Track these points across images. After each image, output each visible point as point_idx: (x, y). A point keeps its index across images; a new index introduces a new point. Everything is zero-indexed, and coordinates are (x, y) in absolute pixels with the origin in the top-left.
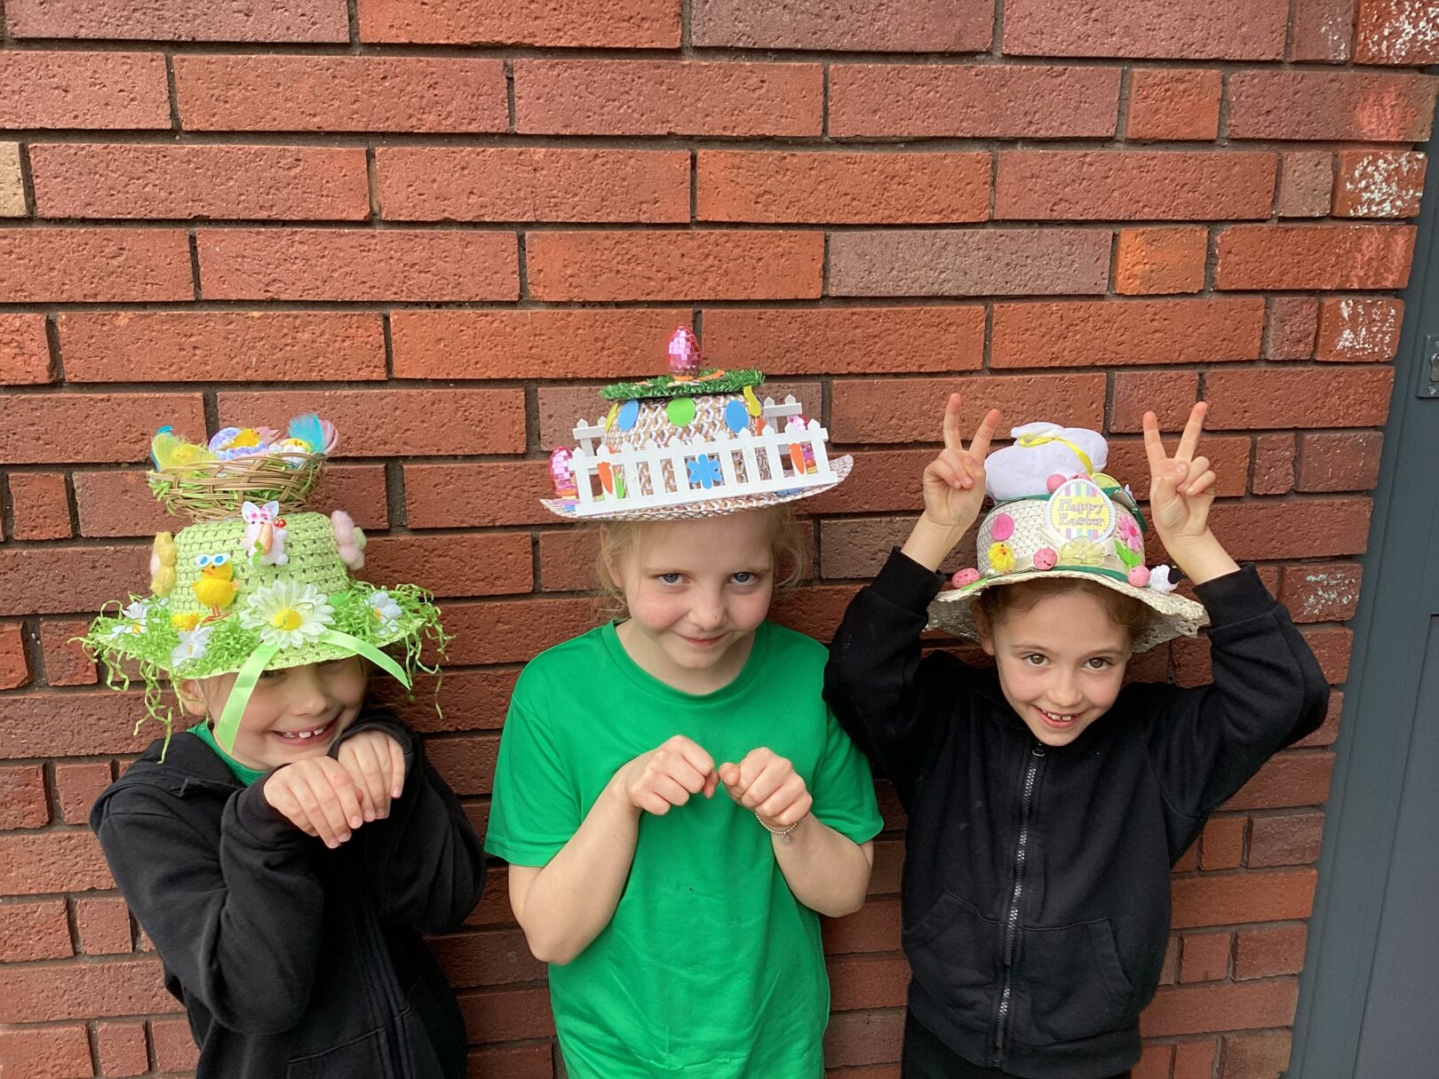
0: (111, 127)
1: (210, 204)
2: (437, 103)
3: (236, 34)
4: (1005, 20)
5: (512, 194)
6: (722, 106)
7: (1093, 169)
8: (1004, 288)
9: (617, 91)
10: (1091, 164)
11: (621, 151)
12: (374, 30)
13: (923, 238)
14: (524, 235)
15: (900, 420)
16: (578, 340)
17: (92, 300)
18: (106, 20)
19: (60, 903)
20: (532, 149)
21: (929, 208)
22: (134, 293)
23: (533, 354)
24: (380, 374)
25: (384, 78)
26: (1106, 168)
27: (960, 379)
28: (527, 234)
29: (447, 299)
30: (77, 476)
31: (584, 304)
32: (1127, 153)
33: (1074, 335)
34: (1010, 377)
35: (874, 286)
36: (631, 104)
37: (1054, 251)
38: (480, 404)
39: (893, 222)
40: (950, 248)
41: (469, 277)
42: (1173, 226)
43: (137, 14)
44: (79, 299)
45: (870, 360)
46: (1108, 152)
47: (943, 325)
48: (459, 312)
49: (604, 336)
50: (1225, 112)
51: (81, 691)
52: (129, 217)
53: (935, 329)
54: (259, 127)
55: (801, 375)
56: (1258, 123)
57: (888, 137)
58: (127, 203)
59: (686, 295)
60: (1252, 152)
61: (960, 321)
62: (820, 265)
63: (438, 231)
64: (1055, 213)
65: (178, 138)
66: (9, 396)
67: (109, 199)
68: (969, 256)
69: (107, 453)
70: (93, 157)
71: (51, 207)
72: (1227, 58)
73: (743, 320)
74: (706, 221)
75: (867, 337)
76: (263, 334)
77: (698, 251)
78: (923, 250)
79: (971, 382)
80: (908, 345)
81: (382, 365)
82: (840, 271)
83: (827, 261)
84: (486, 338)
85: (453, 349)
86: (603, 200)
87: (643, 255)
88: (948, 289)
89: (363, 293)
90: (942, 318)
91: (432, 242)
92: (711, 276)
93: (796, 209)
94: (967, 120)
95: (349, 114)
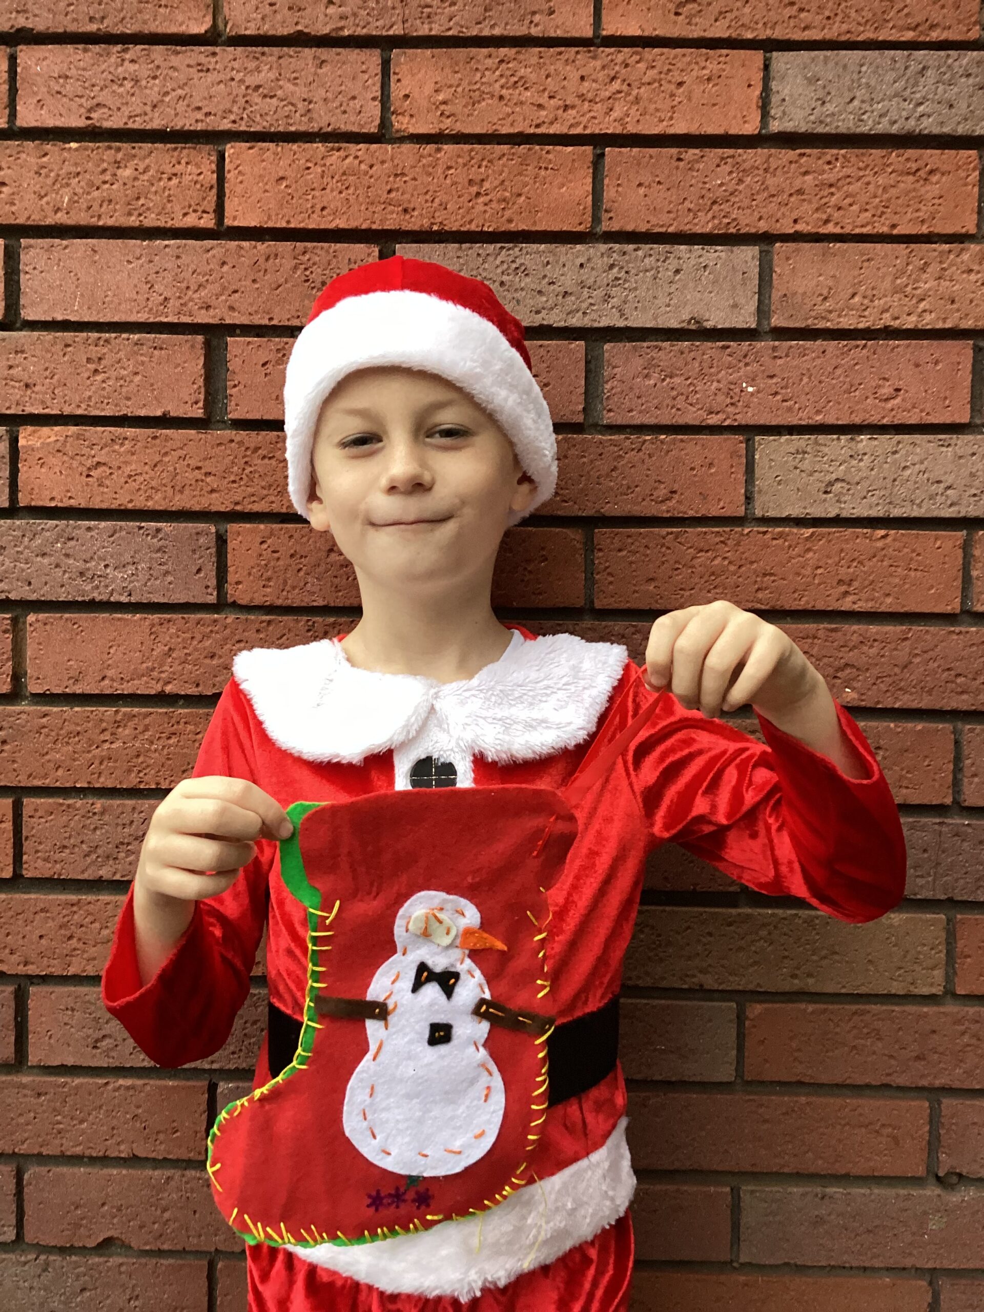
1: (35, 16)
13: (894, 61)
14: (389, 56)
15: (864, 297)
16: (448, 181)
21: (900, 23)
23: (392, 199)
24: (208, 222)
27: (946, 247)
28: (393, 54)
29: (293, 129)
31: (456, 138)
35: (828, 120)
38: (325, 261)
39: (854, 38)
40: (929, 73)
41: (321, 103)
45: (824, 217)
47: (922, 173)
48: (307, 145)
49: (480, 178)
53: (911, 178)
55: (732, 234)
59: (585, 127)
61: (945, 168)
62: (758, 93)
63: (291, 51)
68: (954, 85)
73: (657, 161)
74: (612, 36)
75: (820, 186)
76: (79, 169)
77: (602, 73)
78: (893, 75)
79: (962, 250)
80: (875, 197)
81: (211, 210)
82: (784, 100)
83: (766, 90)
84: (337, 177)
85: (297, 190)
86: (486, 10)
87: (533, 77)
88: (929, 126)
89: (197, 121)
90: (921, 163)
91: (281, 61)
92: (617, 104)
93: (727, 20)
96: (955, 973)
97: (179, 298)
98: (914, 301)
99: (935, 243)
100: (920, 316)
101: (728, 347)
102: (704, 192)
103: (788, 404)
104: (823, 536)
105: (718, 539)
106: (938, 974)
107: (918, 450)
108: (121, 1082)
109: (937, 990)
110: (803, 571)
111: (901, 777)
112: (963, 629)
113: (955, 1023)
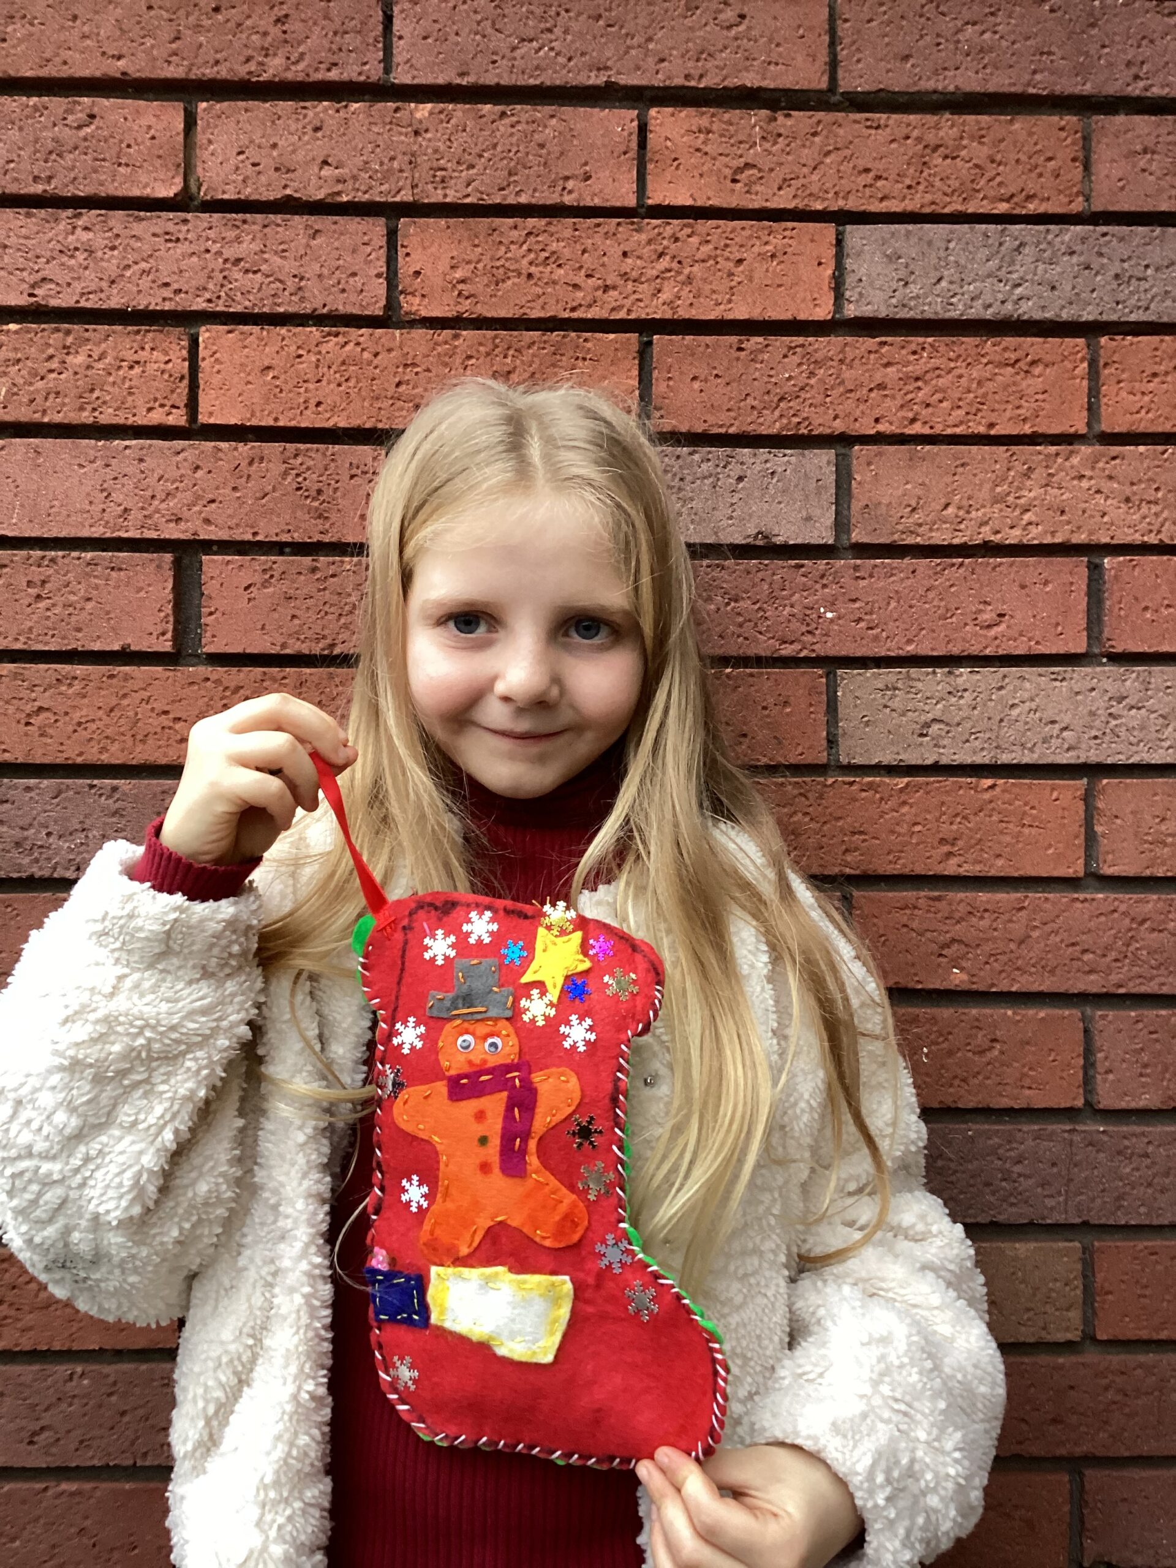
2: (286, 41)
6: (683, 49)
8: (1115, 311)
9: (535, 28)
11: (540, 108)
13: (985, 236)
14: (395, 226)
15: (959, 508)
16: (468, 373)
20: (413, 105)
21: (992, 193)
23: (400, 393)
24: (177, 418)
25: (217, 10)
27: (1053, 449)
28: (401, 223)
29: (281, 310)
31: (477, 323)
34: (1133, 448)
35: (912, 303)
36: (553, 44)
38: (321, 466)
39: (939, 210)
40: (1027, 250)
41: (315, 279)
45: (911, 415)
47: (1021, 364)
48: (298, 329)
49: (506, 369)
53: (1010, 369)
54: (44, 73)
55: (803, 435)
57: (927, 93)
59: (629, 311)
61: (1048, 358)
62: (830, 272)
63: (278, 218)
68: (1056, 263)
73: (715, 350)
74: (659, 206)
75: (905, 379)
76: (19, 355)
77: (648, 248)
78: (985, 252)
79: (1072, 452)
80: (969, 391)
81: (182, 405)
82: (860, 280)
83: (839, 266)
84: (334, 368)
85: (286, 382)
86: (510, 174)
87: (567, 253)
88: (1029, 310)
89: (164, 299)
90: (1020, 353)
91: (266, 230)
92: (666, 283)
93: (793, 189)
94: (1042, 71)
95: (165, 55)
96: (1095, 1313)
97: (143, 508)
98: (1017, 512)
99: (1040, 444)
100: (1024, 529)
101: (802, 566)
102: (770, 386)
103: (874, 632)
104: (919, 787)
105: (796, 792)
106: (1075, 1316)
107: (1027, 685)
108: (64, 1486)
109: (1074, 1336)
110: (898, 829)
111: (1024, 1075)
112: (1088, 896)
113: (1096, 1375)
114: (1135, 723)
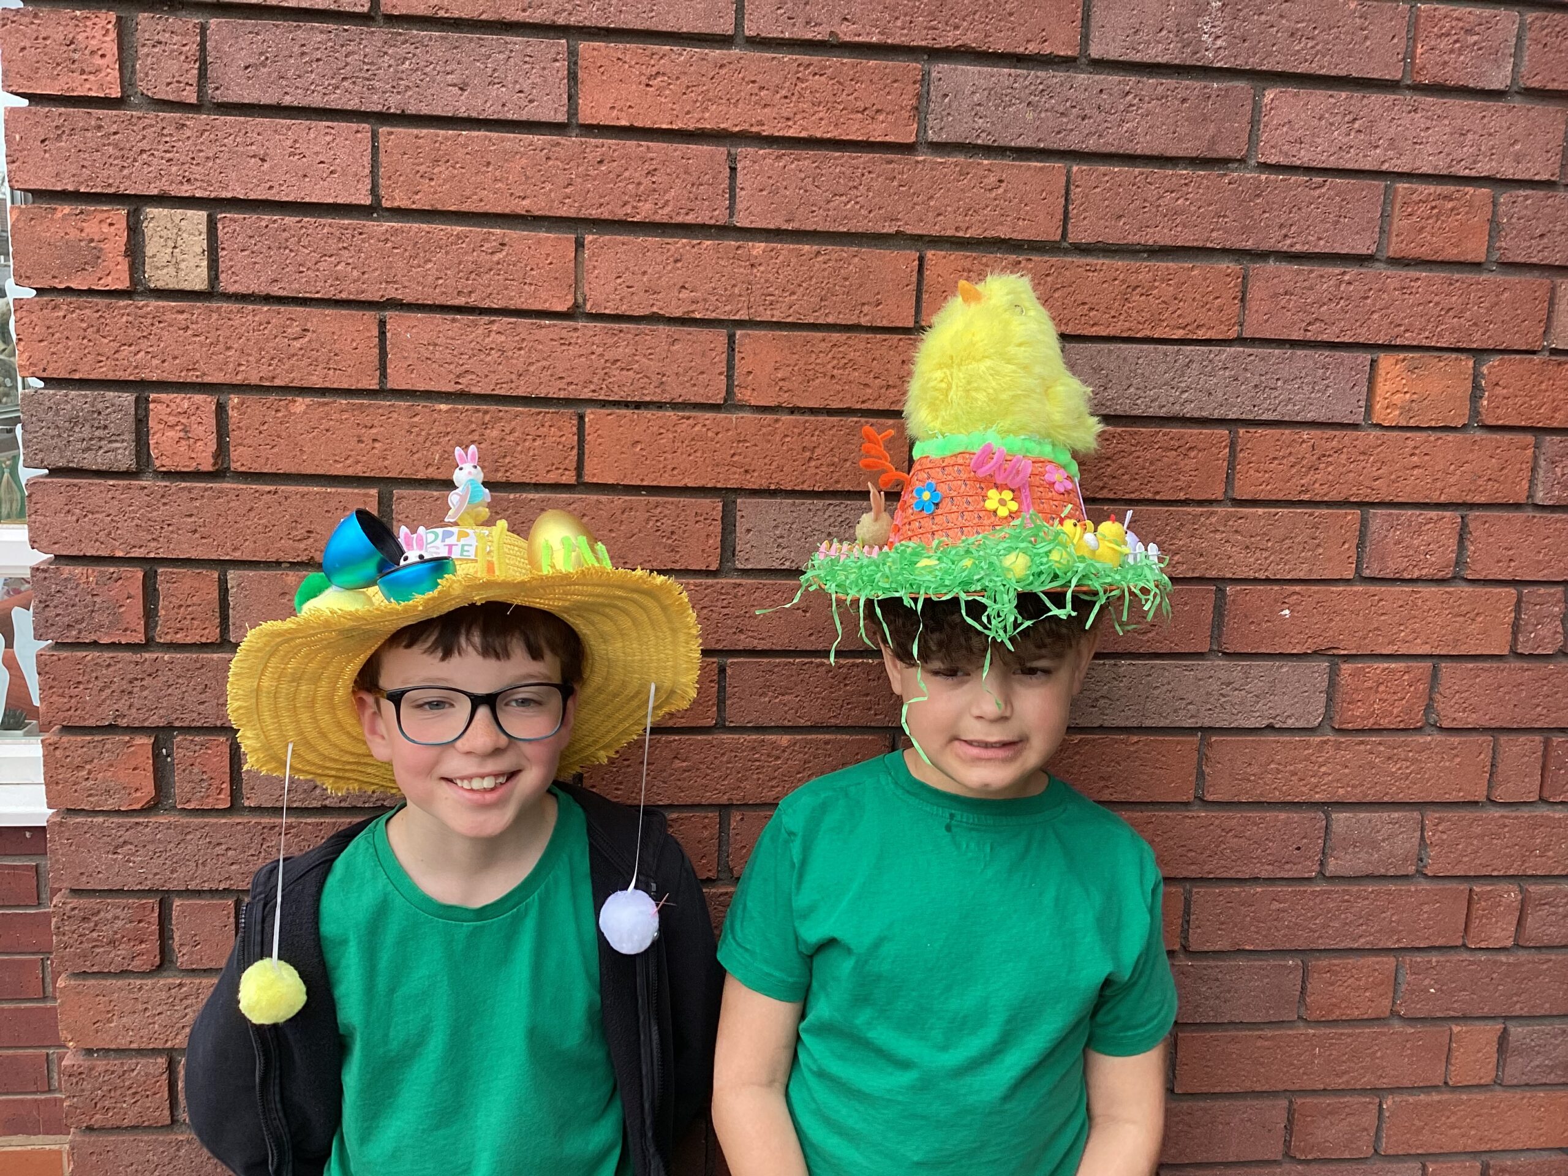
0: (307, 200)
1: (405, 287)
2: (655, 190)
3: (448, 109)
4: (1262, 126)
5: (726, 290)
6: (955, 205)
7: (1352, 288)
8: (1251, 412)
9: (846, 185)
10: (1350, 283)
11: (845, 249)
12: (594, 111)
13: (1165, 354)
14: (734, 335)
16: (784, 448)
17: (268, 384)
18: (312, 88)
19: (162, 1061)
20: (750, 244)
21: (1173, 323)
22: (315, 378)
23: (735, 462)
24: (569, 478)
25: (601, 162)
26: (1366, 287)
27: (1200, 509)
28: (739, 333)
29: (648, 399)
30: (232, 575)
31: (793, 411)
32: (1389, 273)
33: (1326, 467)
34: (1254, 510)
35: (1109, 403)
36: (858, 199)
37: (1307, 375)
38: (674, 514)
39: (1133, 334)
40: (1194, 366)
41: (674, 377)
42: (1436, 354)
43: (345, 83)
44: (254, 380)
45: (1101, 484)
46: (1368, 271)
47: (1182, 449)
48: (660, 413)
49: (813, 445)
50: (1493, 234)
51: (211, 816)
52: (317, 296)
53: (1174, 452)
54: (464, 208)
56: (1530, 247)
57: (1132, 245)
58: (316, 281)
60: (1523, 279)
61: (1201, 446)
63: (647, 329)
64: (1309, 334)
65: (375, 215)
66: (168, 484)
67: (297, 276)
68: (1215, 376)
69: (268, 550)
70: (284, 230)
71: (235, 282)
72: (1498, 176)
75: (1100, 458)
76: (449, 429)
78: (1164, 367)
79: (1211, 513)
80: (1143, 468)
81: (572, 468)
84: (686, 443)
85: (650, 453)
86: (821, 300)
87: (861, 360)
88: (1190, 410)
89: (560, 389)
90: (1182, 442)
91: (637, 337)
94: (1219, 230)
95: (561, 198)
99: (1191, 506)
104: (1087, 742)
107: (1167, 674)
112: (1195, 814)
114: (1237, 701)
